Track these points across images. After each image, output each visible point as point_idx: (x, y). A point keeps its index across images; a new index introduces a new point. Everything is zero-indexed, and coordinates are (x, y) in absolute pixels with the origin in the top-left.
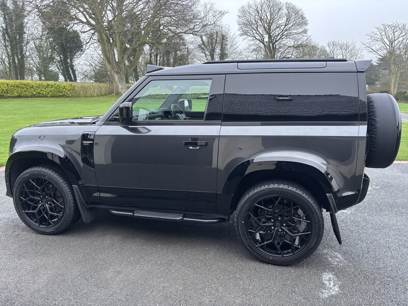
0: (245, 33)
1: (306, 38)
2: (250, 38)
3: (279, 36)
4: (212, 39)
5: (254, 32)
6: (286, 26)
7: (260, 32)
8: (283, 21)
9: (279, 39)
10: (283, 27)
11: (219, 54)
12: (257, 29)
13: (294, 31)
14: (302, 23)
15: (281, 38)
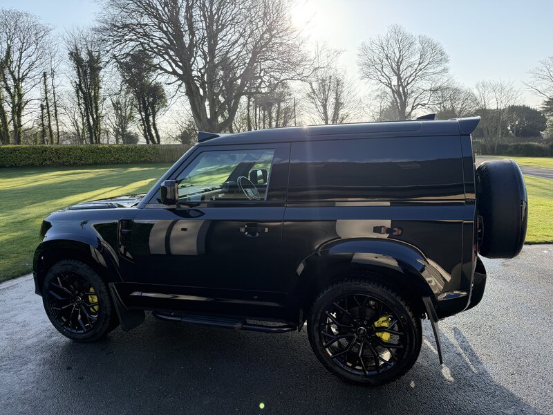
0: (368, 76)
1: (446, 79)
2: (373, 81)
3: (412, 78)
4: (323, 86)
5: (379, 73)
6: (420, 64)
7: (387, 73)
8: (416, 58)
9: (411, 82)
10: (416, 66)
11: (333, 104)
12: (382, 70)
13: (431, 71)
14: (441, 60)
15: (413, 80)
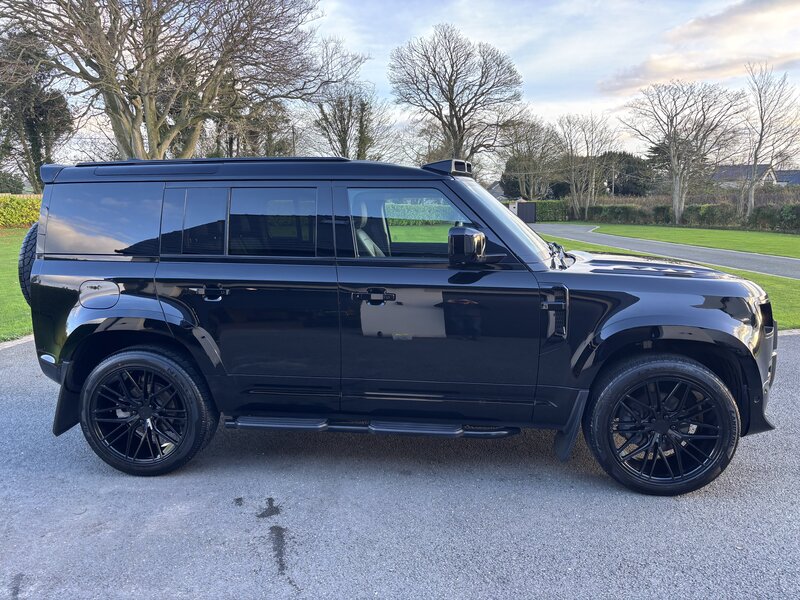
0: (405, 99)
1: (518, 109)
2: (414, 108)
3: (470, 106)
4: (341, 111)
5: (422, 96)
6: (480, 86)
7: (434, 97)
8: (475, 77)
9: (469, 111)
10: (476, 88)
11: (356, 139)
12: (428, 91)
13: (497, 96)
14: (511, 80)
15: (472, 108)
